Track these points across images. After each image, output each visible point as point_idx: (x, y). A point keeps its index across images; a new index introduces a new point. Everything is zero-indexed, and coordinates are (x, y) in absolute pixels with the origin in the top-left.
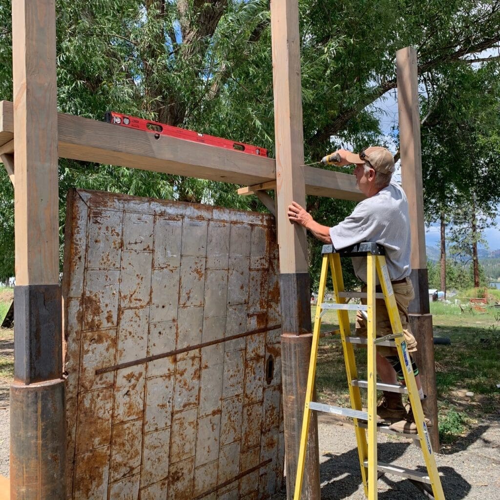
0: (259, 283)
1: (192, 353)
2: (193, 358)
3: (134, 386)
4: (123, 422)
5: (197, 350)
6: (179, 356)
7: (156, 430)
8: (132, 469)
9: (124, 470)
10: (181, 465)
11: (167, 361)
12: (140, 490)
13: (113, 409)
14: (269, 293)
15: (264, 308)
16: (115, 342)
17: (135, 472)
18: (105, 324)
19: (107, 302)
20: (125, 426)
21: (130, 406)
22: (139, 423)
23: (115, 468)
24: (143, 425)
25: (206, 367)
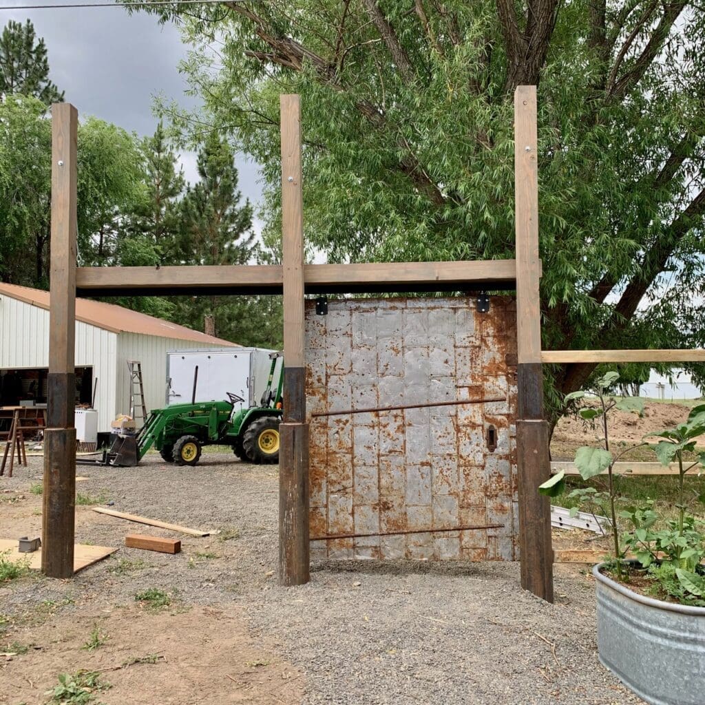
0: (468, 358)
1: (394, 412)
2: (396, 416)
3: (343, 429)
4: (335, 453)
5: (400, 411)
6: (381, 413)
7: (365, 464)
8: (345, 488)
9: (338, 487)
10: (390, 498)
11: (371, 416)
12: (353, 506)
13: (327, 441)
14: (483, 368)
15: (477, 381)
16: (325, 396)
17: (348, 490)
18: (316, 384)
19: (317, 369)
20: (338, 456)
21: (340, 442)
22: (349, 456)
23: (331, 483)
24: (353, 458)
25: (410, 425)
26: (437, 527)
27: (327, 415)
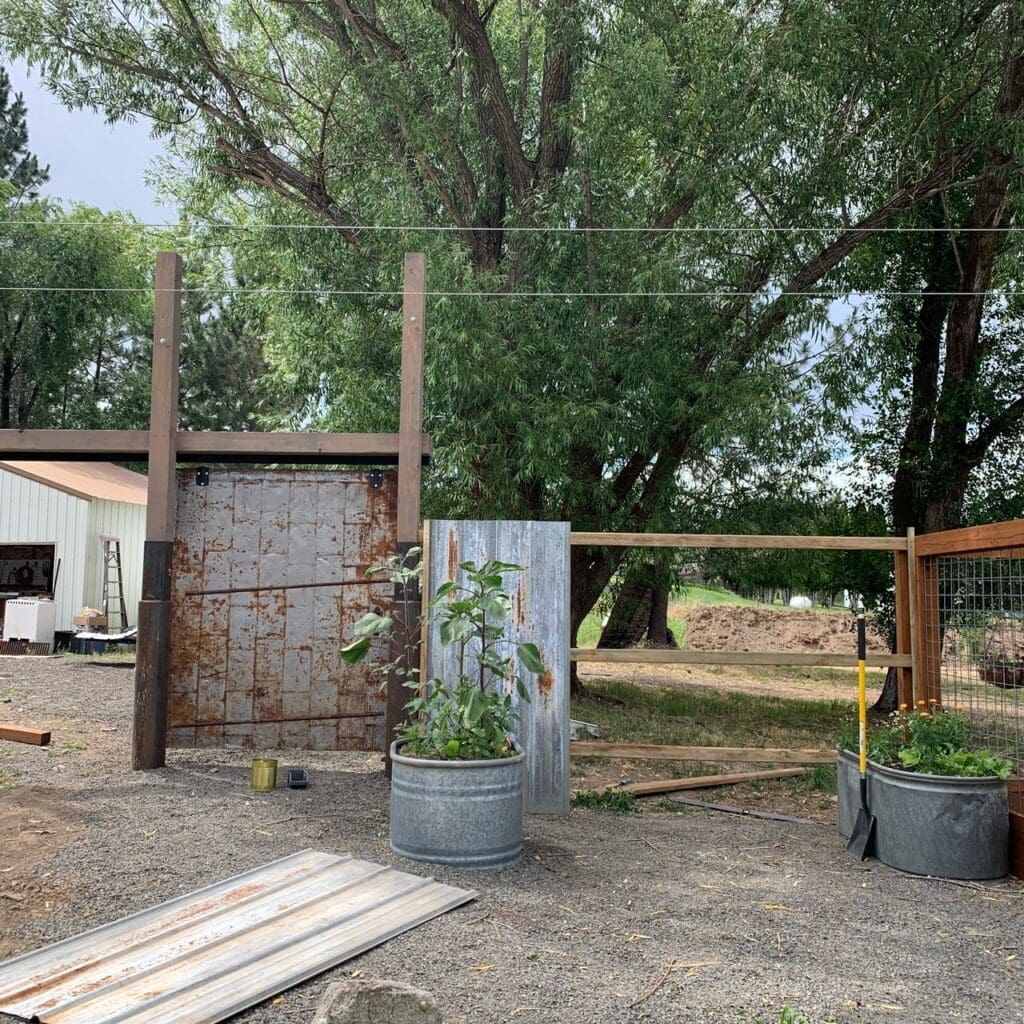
0: (358, 536)
1: (275, 592)
2: (277, 597)
3: (218, 609)
4: (208, 635)
5: (281, 591)
6: (261, 593)
7: (240, 648)
8: (218, 673)
9: (210, 671)
10: (266, 684)
11: (250, 595)
12: (226, 692)
13: (201, 622)
14: (372, 547)
15: (365, 560)
16: (201, 574)
17: (221, 675)
18: (193, 560)
19: (194, 544)
20: (212, 638)
21: (215, 624)
22: (224, 639)
23: (204, 667)
24: (228, 641)
25: (292, 606)
26: (315, 713)
27: (203, 593)
